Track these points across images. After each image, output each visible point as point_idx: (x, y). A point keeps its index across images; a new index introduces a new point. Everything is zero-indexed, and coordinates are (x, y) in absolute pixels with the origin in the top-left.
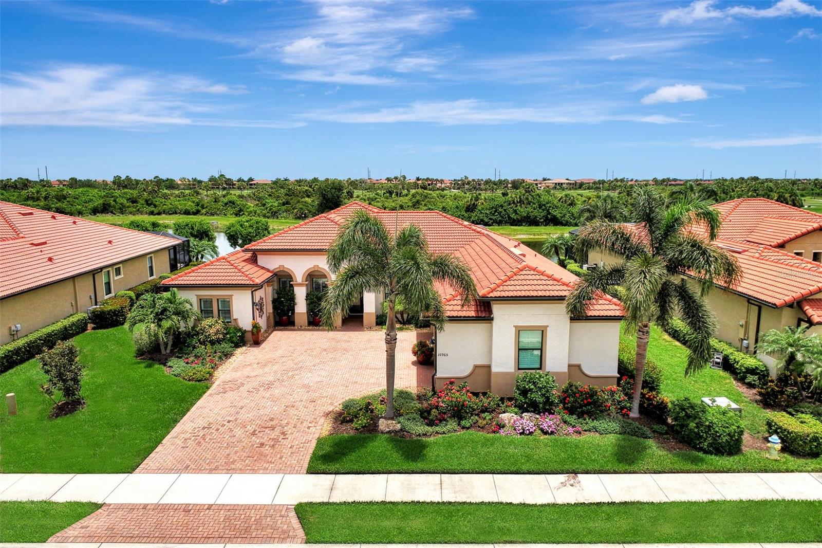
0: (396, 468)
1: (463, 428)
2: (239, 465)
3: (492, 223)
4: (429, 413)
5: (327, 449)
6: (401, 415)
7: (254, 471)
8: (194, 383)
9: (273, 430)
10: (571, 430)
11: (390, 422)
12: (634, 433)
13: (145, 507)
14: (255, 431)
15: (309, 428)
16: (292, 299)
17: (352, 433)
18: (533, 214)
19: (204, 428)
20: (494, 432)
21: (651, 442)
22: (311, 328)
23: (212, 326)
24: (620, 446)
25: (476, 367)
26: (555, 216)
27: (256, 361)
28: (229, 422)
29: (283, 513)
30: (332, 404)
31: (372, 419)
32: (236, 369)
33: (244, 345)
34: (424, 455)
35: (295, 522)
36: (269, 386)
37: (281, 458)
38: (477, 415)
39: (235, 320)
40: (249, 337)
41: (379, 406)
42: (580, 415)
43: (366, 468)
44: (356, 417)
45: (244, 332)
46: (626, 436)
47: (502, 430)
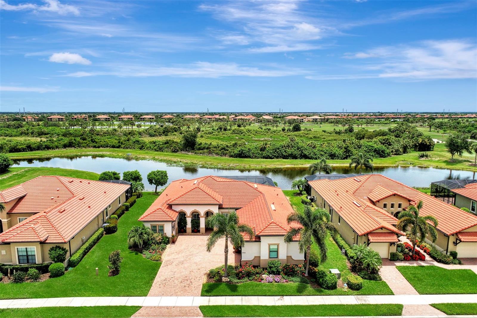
0: (228, 294)
1: (250, 280)
2: (179, 293)
3: (274, 157)
4: (239, 274)
5: (206, 288)
6: (229, 276)
7: (184, 296)
8: (155, 262)
9: (187, 281)
10: (285, 281)
11: (226, 278)
12: (304, 282)
13: (155, 307)
14: (181, 281)
15: (199, 280)
16: (186, 223)
17: (214, 282)
18: (294, 153)
19: (164, 280)
20: (260, 282)
21: (309, 285)
22: (193, 234)
23: (157, 237)
24: (299, 287)
25: (255, 257)
26: (305, 154)
27: (175, 251)
28: (172, 278)
29: (196, 308)
30: (206, 270)
31: (220, 277)
32: (169, 255)
33: (169, 244)
34: (237, 290)
35: (200, 311)
36: (182, 263)
37: (192, 291)
38: (255, 275)
39: (165, 233)
40: (171, 240)
41: (222, 272)
42: (288, 276)
43: (219, 294)
44: (215, 276)
45: (169, 238)
46: (302, 283)
47: (262, 281)
